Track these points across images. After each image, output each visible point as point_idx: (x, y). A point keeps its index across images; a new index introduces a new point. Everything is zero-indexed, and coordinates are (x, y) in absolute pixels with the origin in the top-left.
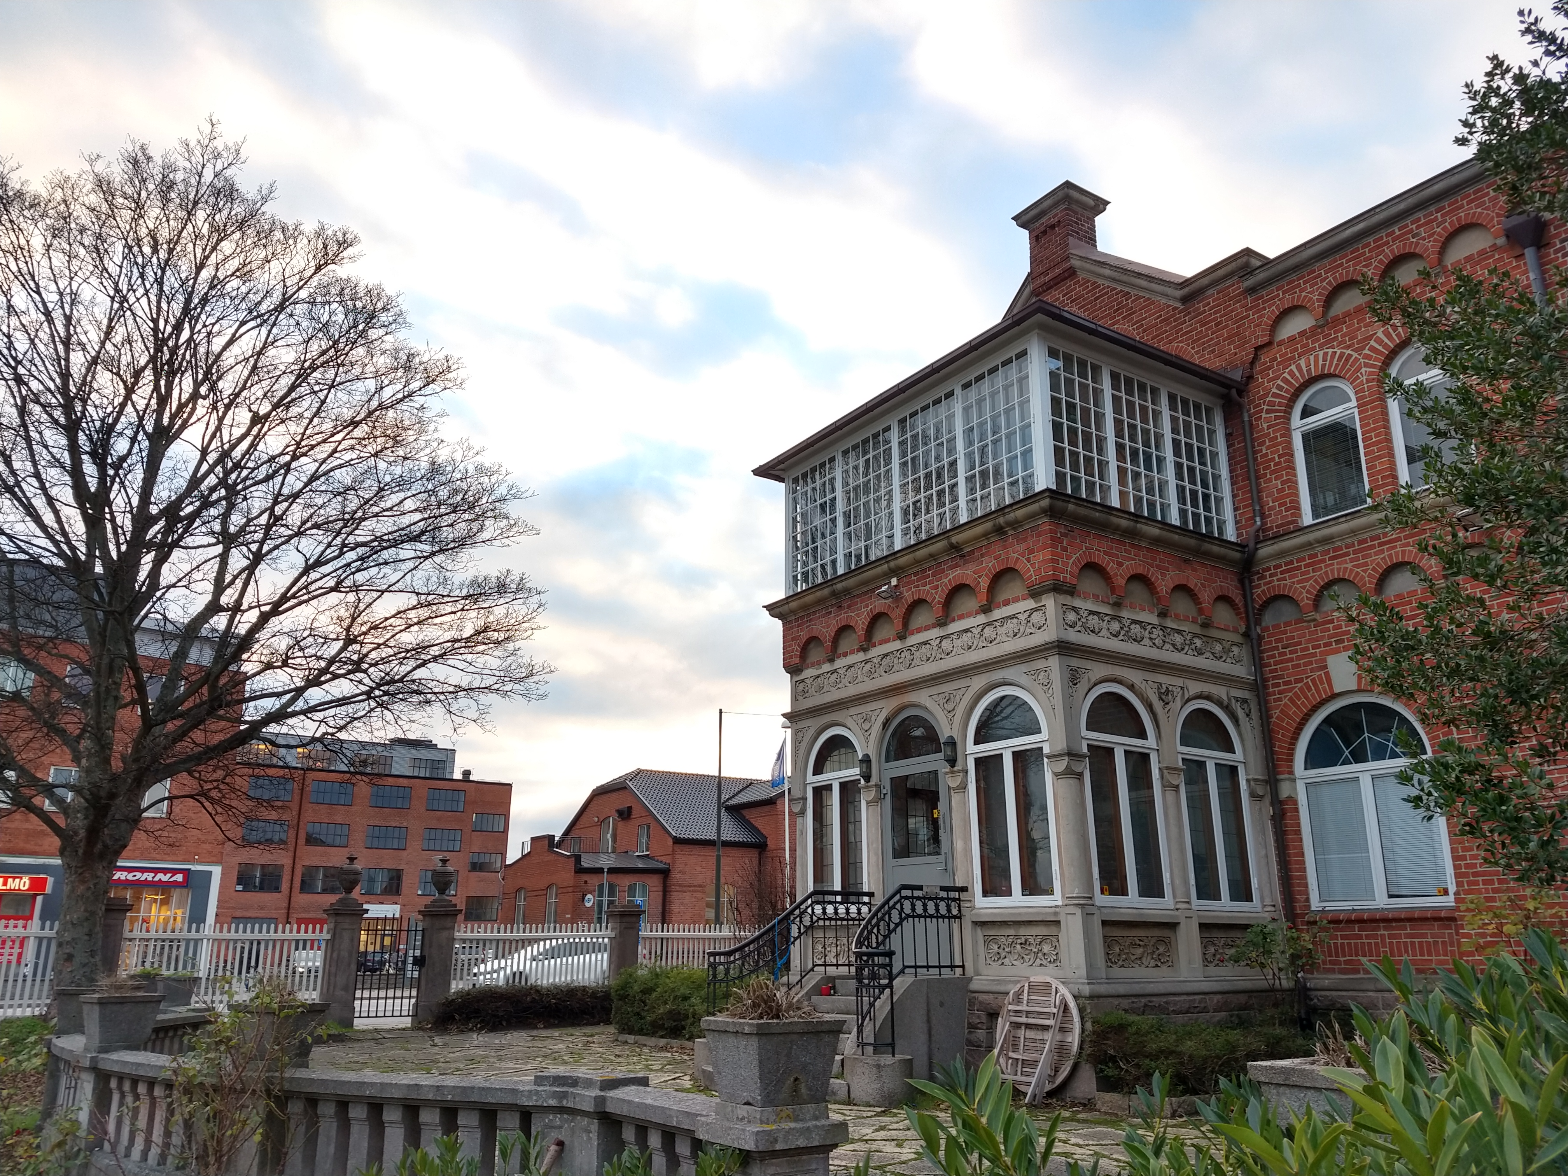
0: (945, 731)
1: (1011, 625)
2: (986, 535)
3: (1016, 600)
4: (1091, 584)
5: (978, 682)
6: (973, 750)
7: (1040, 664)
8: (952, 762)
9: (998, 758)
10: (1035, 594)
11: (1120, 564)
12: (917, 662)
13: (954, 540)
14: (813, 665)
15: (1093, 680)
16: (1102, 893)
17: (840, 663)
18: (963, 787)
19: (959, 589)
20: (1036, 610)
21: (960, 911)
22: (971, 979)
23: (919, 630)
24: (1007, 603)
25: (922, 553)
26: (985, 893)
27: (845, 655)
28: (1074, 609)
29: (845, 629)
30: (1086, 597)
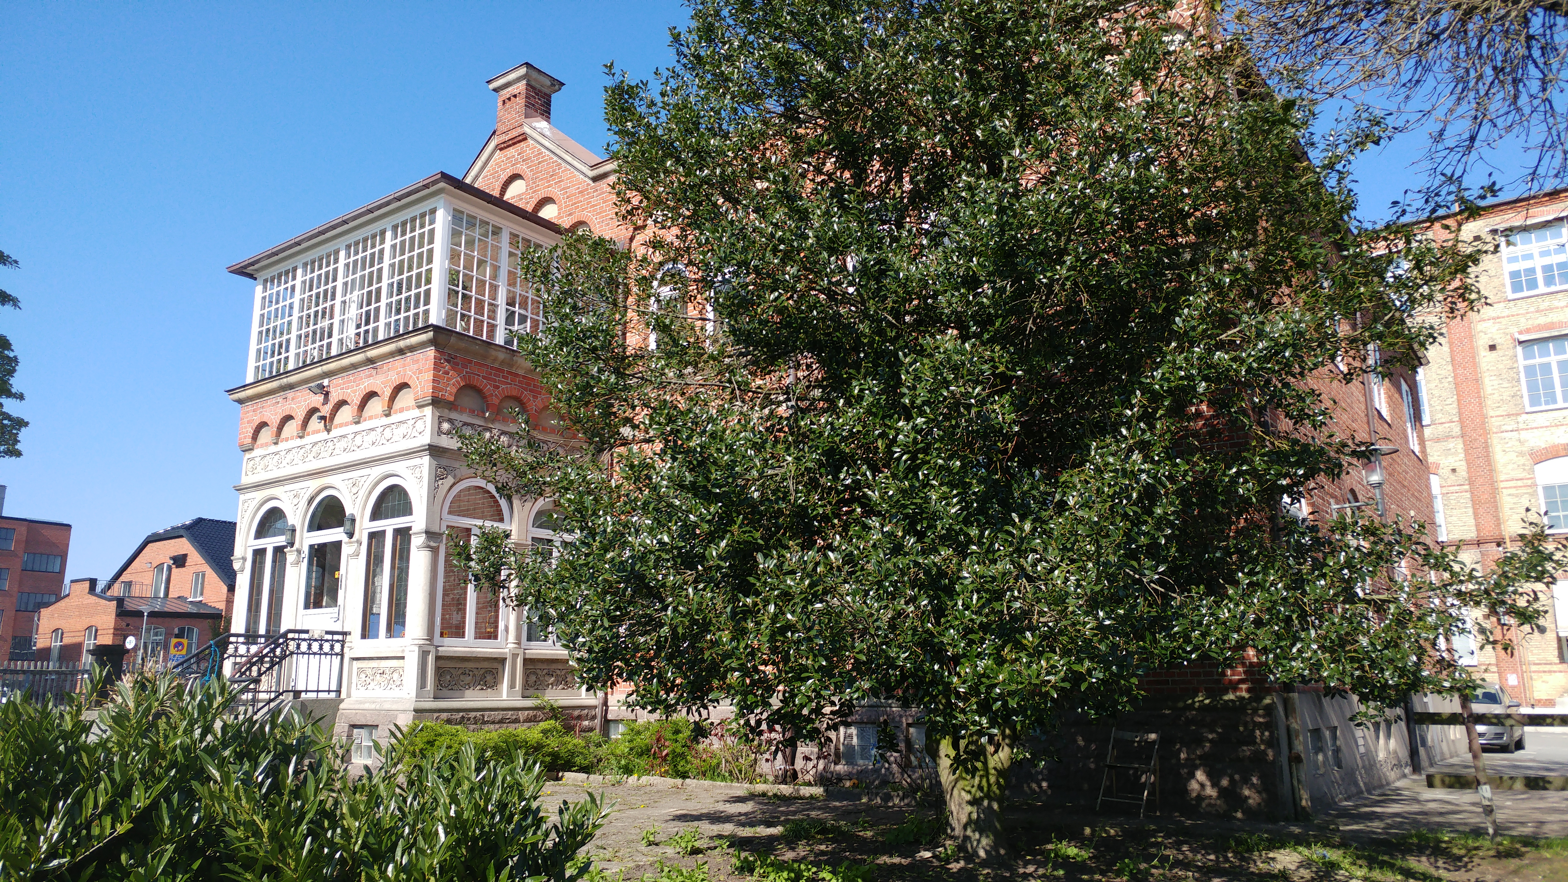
0: (350, 508)
1: (403, 429)
3: (408, 409)
4: (470, 401)
5: (377, 471)
6: (366, 526)
7: (416, 461)
8: (351, 535)
9: (383, 533)
10: (421, 407)
11: (497, 387)
12: (336, 452)
13: (369, 354)
14: (262, 446)
15: (459, 476)
16: (442, 635)
17: (282, 446)
19: (372, 395)
20: (419, 418)
21: (342, 650)
22: (343, 700)
23: (341, 425)
24: (402, 410)
25: (345, 362)
26: (364, 636)
27: (287, 440)
28: (450, 421)
29: (288, 418)
30: (462, 411)
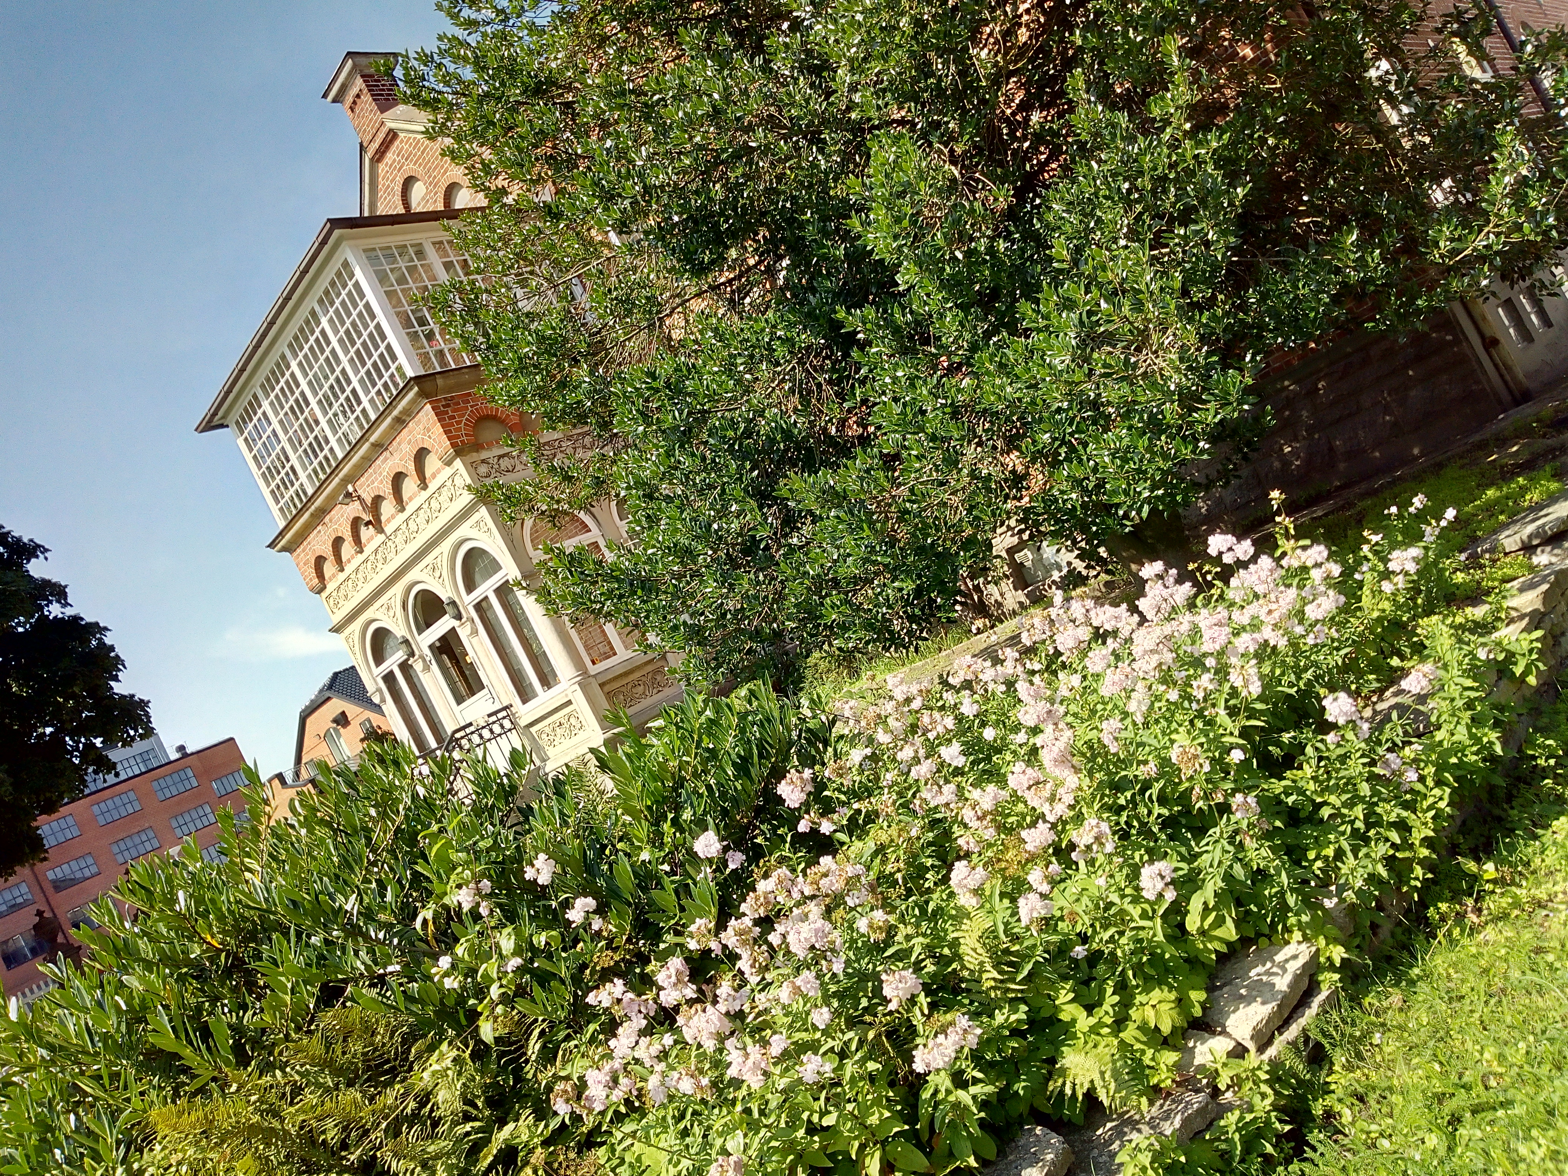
0: (444, 594)
1: (446, 493)
2: (391, 427)
3: (438, 471)
4: (489, 432)
5: (447, 546)
6: (468, 601)
7: (476, 517)
8: (459, 617)
9: (486, 598)
10: (449, 463)
12: (400, 548)
13: (373, 439)
14: (331, 579)
16: (594, 663)
17: (349, 569)
18: (475, 632)
19: (399, 477)
20: (454, 474)
21: (513, 723)
23: (389, 521)
24: (434, 476)
25: (356, 459)
26: (524, 702)
27: (349, 561)
28: (483, 461)
29: (338, 540)
30: (490, 446)
